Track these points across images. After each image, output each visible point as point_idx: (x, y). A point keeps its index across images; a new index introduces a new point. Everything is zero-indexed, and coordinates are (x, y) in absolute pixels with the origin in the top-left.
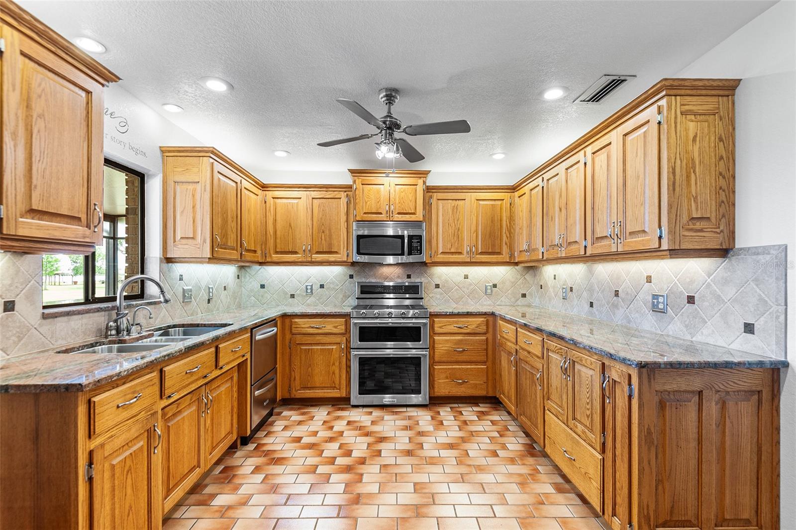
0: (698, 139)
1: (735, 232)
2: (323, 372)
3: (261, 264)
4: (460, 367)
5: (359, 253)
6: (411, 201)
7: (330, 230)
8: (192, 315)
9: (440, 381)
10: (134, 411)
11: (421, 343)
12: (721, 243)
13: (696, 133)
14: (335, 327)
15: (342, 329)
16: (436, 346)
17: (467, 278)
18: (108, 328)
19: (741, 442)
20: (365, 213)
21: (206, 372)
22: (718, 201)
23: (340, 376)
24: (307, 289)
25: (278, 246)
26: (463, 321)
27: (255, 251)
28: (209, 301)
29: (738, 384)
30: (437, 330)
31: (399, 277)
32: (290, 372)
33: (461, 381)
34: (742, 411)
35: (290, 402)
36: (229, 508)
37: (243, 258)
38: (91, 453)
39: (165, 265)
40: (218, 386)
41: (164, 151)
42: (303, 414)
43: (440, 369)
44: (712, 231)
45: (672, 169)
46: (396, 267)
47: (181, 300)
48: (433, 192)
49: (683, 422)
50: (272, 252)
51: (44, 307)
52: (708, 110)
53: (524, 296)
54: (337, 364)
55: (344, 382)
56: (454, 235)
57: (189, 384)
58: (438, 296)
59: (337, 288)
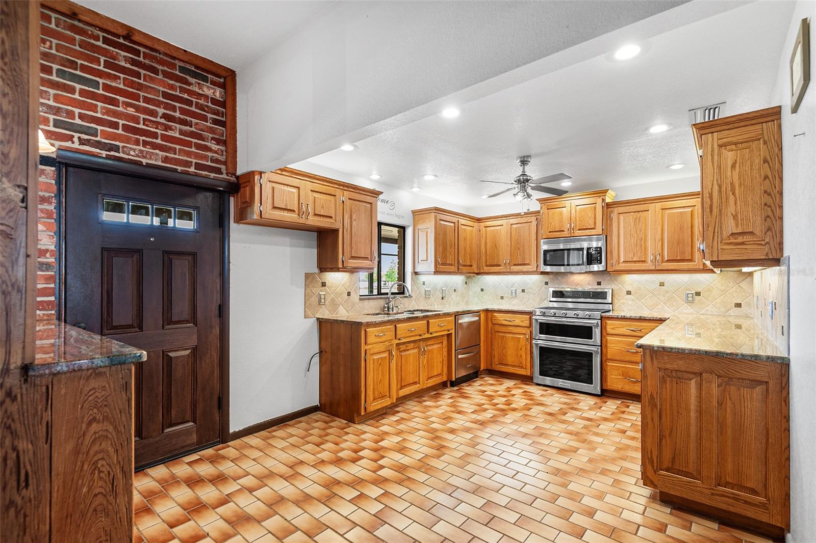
0: (737, 165)
1: (783, 243)
2: (513, 354)
3: (478, 274)
4: (634, 367)
5: (545, 264)
6: (590, 218)
7: (523, 247)
8: (431, 305)
9: (612, 376)
10: (383, 339)
11: (593, 340)
12: (767, 254)
13: (736, 161)
14: (522, 321)
15: (527, 323)
16: (608, 345)
17: (664, 286)
18: (384, 307)
19: (744, 422)
20: (550, 232)
21: (421, 333)
22: (763, 217)
23: (526, 359)
24: (512, 293)
25: (488, 261)
26: (636, 325)
27: (471, 266)
28: (443, 298)
29: (740, 373)
30: (609, 330)
31: (589, 284)
32: (492, 351)
33: (635, 380)
34: (745, 395)
35: (491, 372)
36: (430, 407)
37: (460, 271)
38: (366, 350)
39: (414, 276)
40: (433, 345)
41: (414, 212)
42: (497, 381)
43: (614, 366)
44: (754, 244)
45: (709, 194)
46: (586, 275)
47: (424, 296)
48: (614, 207)
49: (684, 395)
50: (484, 266)
51: (360, 296)
52: (749, 138)
53: (738, 305)
54: (524, 350)
55: (529, 364)
56: (636, 245)
57: (410, 337)
58: (630, 303)
59: (535, 292)
